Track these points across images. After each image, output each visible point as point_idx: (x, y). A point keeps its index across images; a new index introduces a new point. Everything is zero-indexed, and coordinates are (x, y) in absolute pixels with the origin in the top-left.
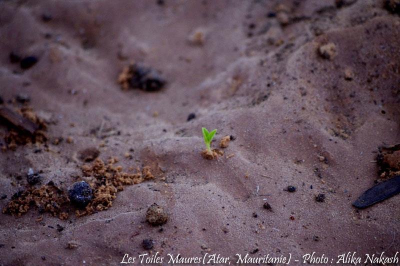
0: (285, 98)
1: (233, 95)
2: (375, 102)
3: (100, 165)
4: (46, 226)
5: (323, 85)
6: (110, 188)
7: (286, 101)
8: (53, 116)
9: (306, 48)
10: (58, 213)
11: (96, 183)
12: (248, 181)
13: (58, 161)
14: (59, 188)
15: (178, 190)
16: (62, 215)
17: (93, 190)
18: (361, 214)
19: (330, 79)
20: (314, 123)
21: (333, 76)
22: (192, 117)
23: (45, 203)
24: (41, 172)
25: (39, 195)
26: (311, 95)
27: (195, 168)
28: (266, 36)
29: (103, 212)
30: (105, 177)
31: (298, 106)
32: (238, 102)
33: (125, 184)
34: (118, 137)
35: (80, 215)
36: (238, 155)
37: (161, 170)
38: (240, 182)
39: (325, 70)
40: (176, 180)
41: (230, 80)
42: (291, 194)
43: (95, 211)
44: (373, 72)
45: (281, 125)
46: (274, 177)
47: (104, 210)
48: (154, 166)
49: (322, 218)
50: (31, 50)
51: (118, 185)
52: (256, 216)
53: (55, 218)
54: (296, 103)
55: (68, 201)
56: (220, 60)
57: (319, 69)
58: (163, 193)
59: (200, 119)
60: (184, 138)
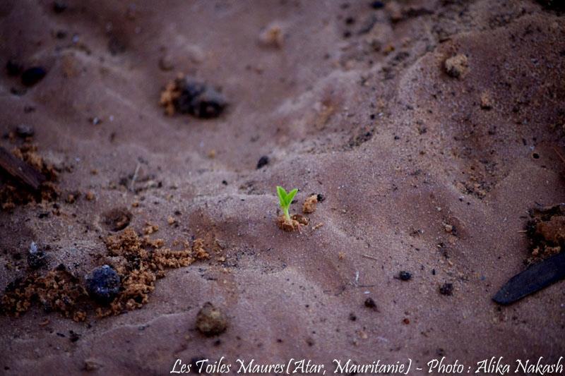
0: (396, 138)
1: (322, 129)
2: (524, 142)
3: (132, 238)
4: (54, 333)
5: (450, 117)
6: (145, 275)
7: (398, 142)
8: (67, 158)
9: (426, 61)
10: (71, 313)
11: (125, 265)
12: (343, 264)
13: (72, 230)
14: (73, 274)
15: (242, 279)
16: (77, 315)
17: (121, 277)
18: (504, 313)
19: (460, 107)
20: (436, 174)
21: (463, 103)
22: (263, 162)
23: (52, 297)
24: (48, 248)
25: (43, 286)
26: (433, 132)
27: (267, 244)
28: (370, 38)
29: (135, 311)
30: (139, 256)
31: (415, 149)
32: (329, 140)
33: (167, 267)
34: (158, 190)
35: (102, 315)
36: (330, 224)
37: (219, 245)
38: (331, 266)
39: (453, 94)
40: (240, 263)
41: (317, 106)
42: (405, 284)
43: (124, 310)
44: (520, 98)
45: (391, 179)
46: (380, 257)
47: (137, 308)
48: (209, 239)
49: (449, 320)
50: (37, 57)
51: (158, 268)
52: (353, 319)
53: (66, 321)
54: (411, 145)
55: (86, 295)
56: (304, 72)
57: (444, 92)
58: (221, 285)
59: (276, 166)
60: (252, 196)
